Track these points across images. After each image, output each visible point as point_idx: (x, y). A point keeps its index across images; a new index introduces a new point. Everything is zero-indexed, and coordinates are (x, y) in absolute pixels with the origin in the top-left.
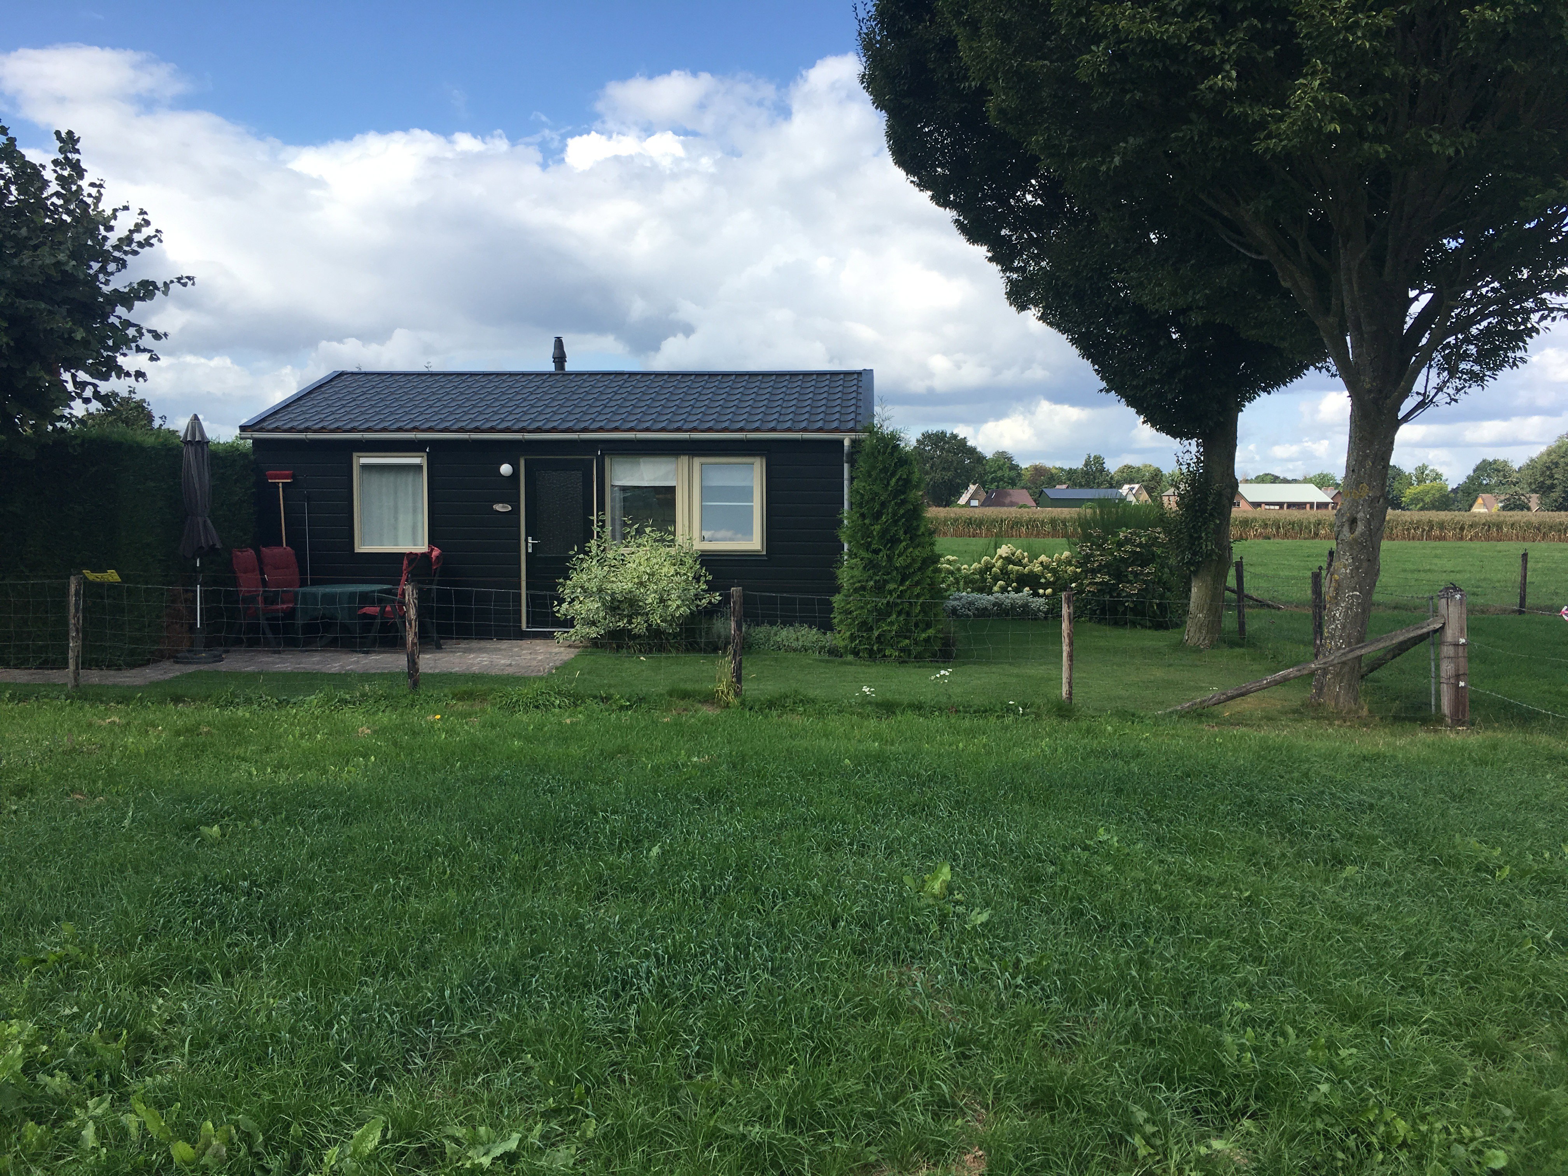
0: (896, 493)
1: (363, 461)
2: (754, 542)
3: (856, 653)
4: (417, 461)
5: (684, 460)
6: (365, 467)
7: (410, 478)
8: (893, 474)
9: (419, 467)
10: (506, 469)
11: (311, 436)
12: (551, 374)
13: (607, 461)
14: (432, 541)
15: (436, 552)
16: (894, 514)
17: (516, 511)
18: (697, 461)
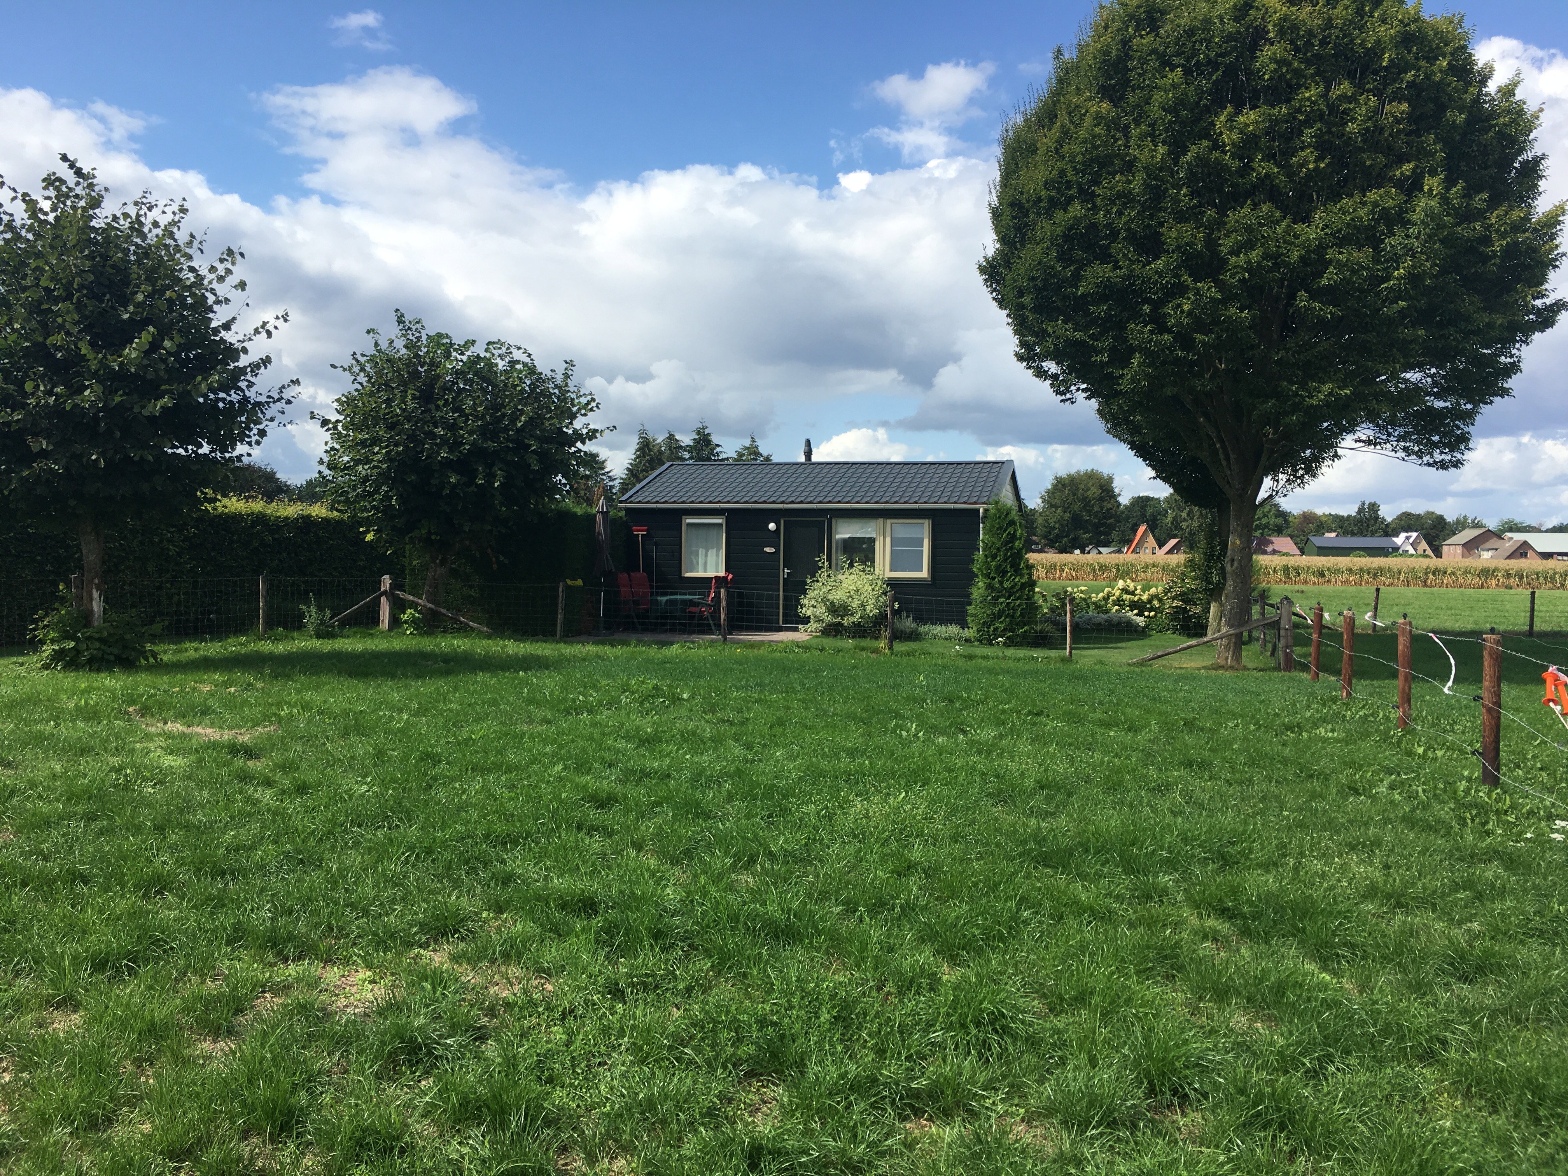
0: (1006, 543)
1: (688, 521)
2: (924, 574)
3: (981, 641)
4: (720, 521)
5: (881, 521)
6: (689, 525)
7: (714, 532)
8: (1005, 530)
9: (721, 525)
10: (772, 526)
11: (659, 505)
12: (802, 464)
13: (834, 521)
14: (727, 569)
15: (730, 576)
16: (1005, 555)
17: (777, 552)
18: (889, 521)
